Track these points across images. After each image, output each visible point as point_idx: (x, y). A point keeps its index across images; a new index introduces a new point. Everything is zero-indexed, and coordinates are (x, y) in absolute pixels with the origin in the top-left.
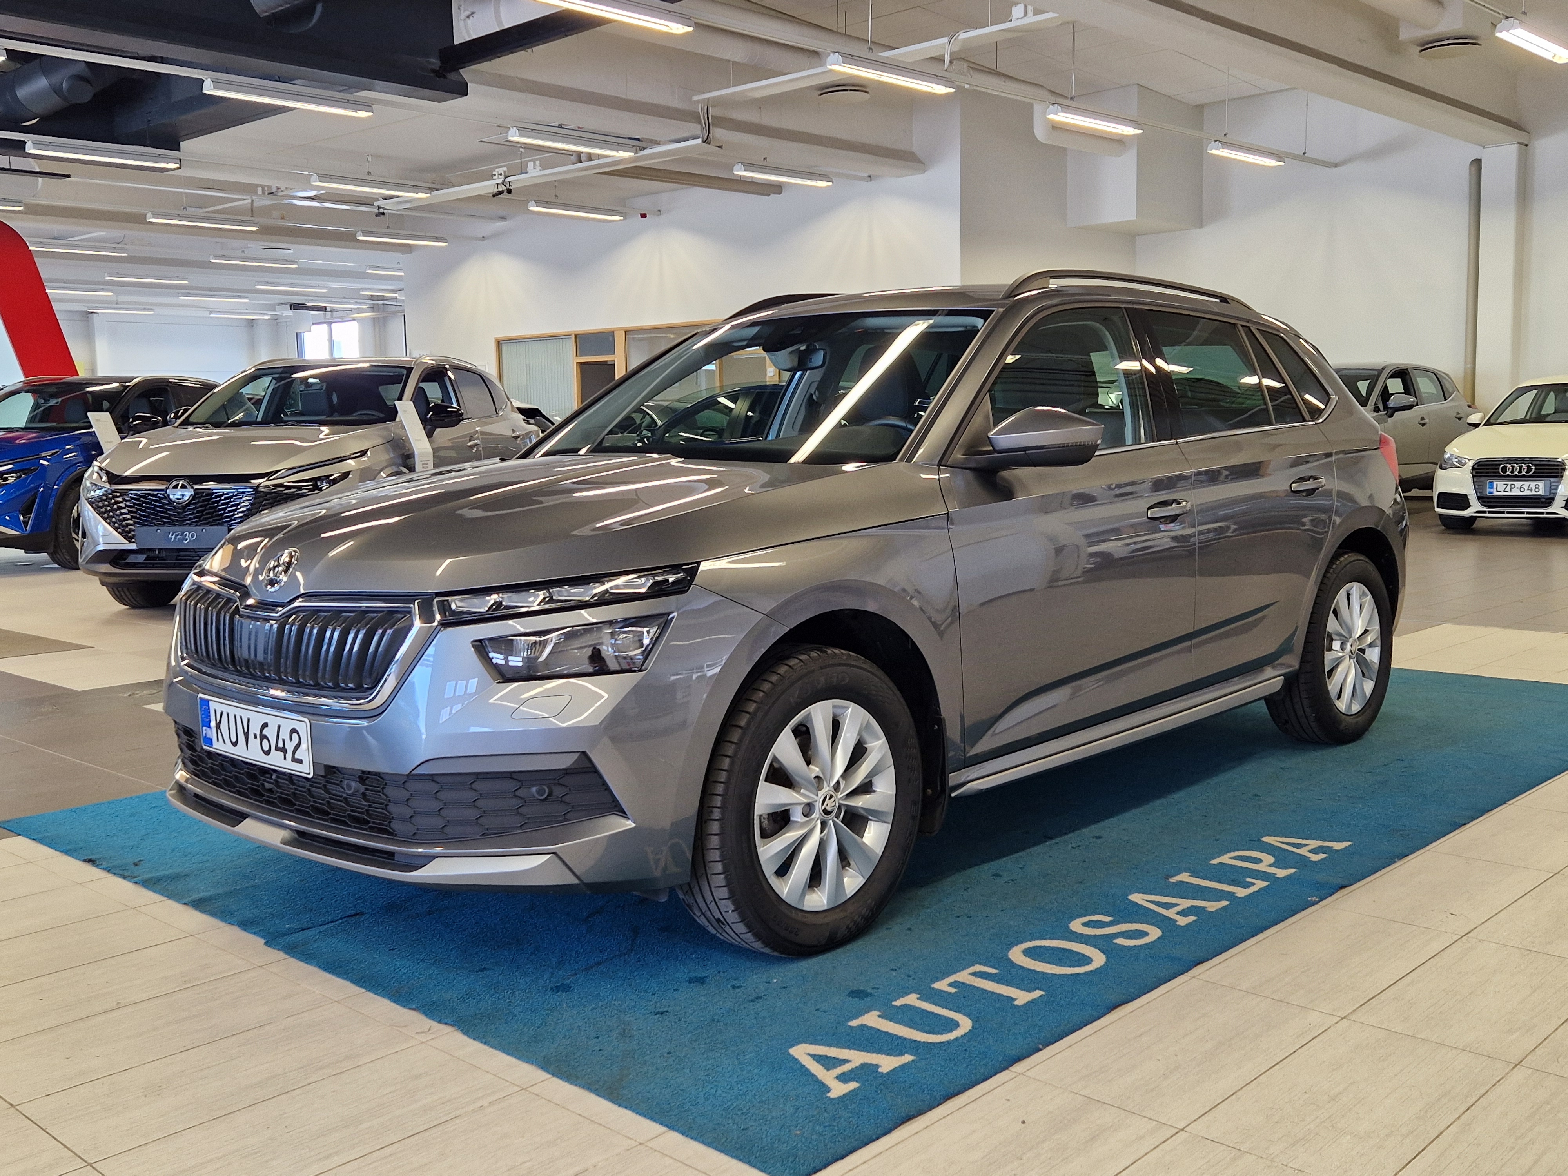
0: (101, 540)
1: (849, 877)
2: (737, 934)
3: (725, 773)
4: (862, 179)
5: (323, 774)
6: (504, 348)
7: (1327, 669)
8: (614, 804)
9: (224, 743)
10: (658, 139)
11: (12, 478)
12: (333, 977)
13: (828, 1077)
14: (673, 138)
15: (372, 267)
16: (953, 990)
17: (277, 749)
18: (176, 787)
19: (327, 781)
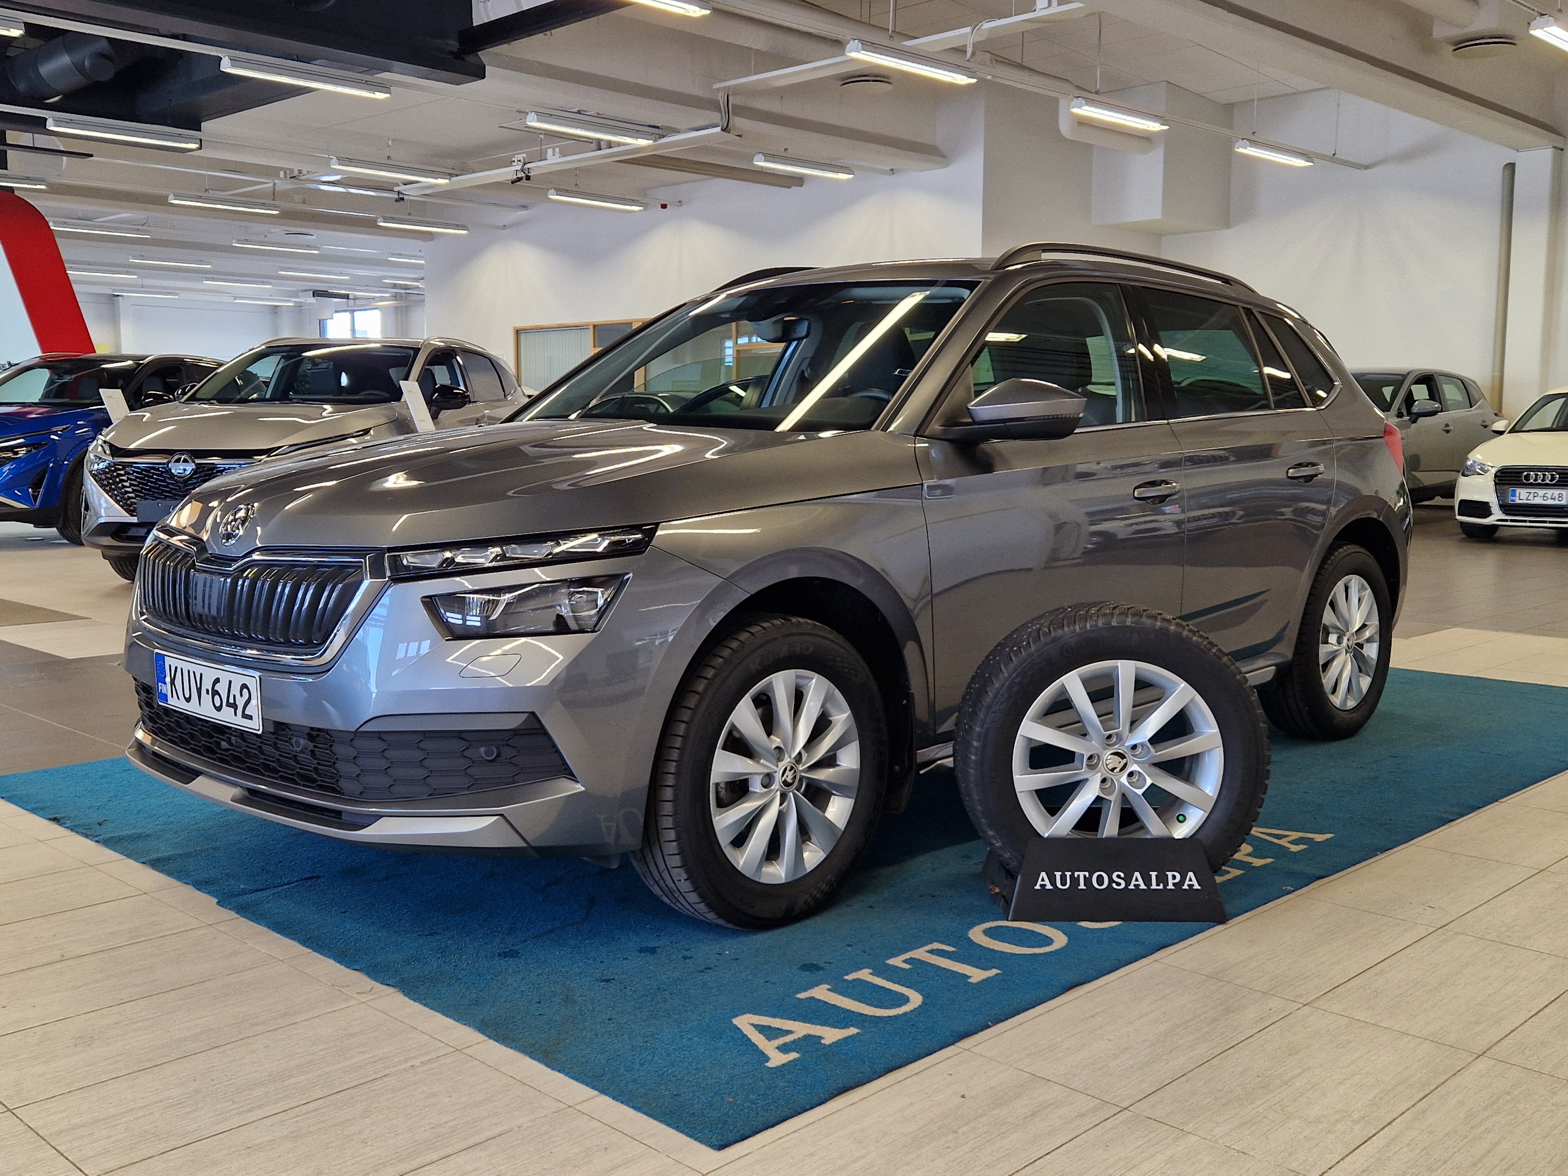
0: (103, 514)
1: (810, 851)
2: (689, 904)
3: (680, 738)
4: (883, 172)
5: (272, 730)
6: (523, 337)
7: (1321, 663)
8: (564, 767)
9: (178, 698)
10: (678, 127)
11: (22, 452)
12: (282, 937)
13: (768, 1047)
14: (692, 126)
15: (393, 255)
16: (907, 966)
17: (229, 705)
18: (135, 744)
19: (277, 738)
